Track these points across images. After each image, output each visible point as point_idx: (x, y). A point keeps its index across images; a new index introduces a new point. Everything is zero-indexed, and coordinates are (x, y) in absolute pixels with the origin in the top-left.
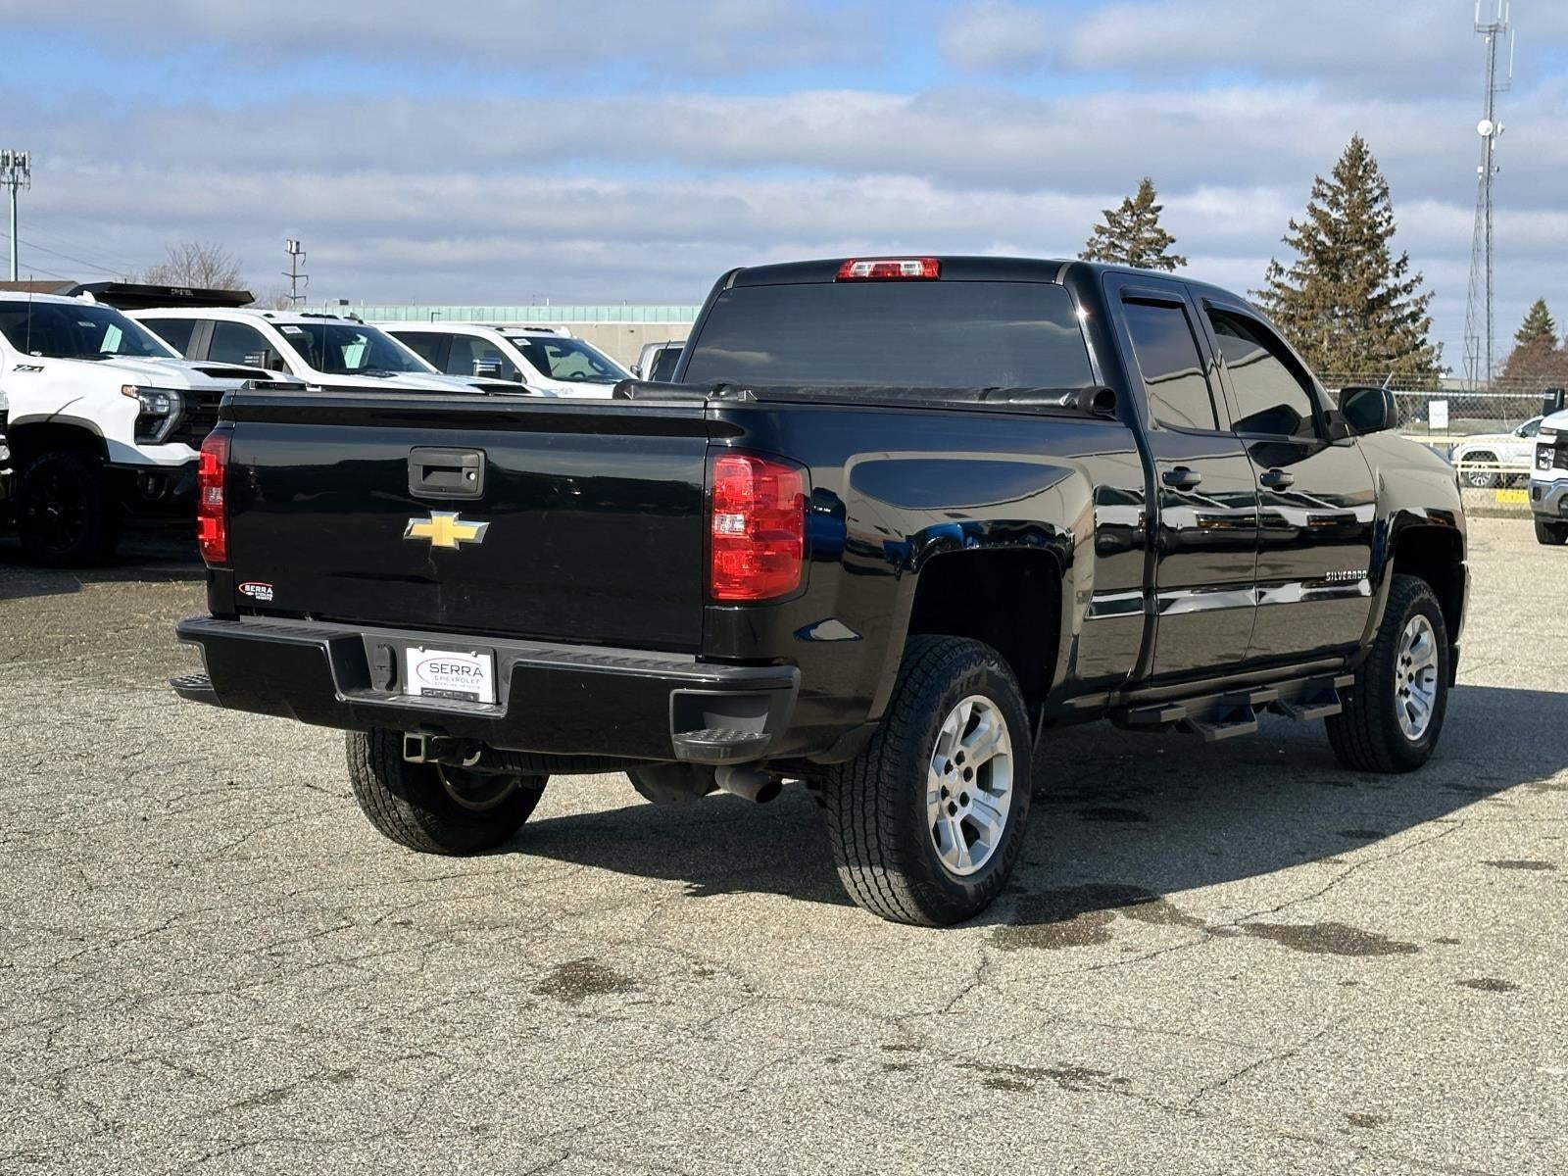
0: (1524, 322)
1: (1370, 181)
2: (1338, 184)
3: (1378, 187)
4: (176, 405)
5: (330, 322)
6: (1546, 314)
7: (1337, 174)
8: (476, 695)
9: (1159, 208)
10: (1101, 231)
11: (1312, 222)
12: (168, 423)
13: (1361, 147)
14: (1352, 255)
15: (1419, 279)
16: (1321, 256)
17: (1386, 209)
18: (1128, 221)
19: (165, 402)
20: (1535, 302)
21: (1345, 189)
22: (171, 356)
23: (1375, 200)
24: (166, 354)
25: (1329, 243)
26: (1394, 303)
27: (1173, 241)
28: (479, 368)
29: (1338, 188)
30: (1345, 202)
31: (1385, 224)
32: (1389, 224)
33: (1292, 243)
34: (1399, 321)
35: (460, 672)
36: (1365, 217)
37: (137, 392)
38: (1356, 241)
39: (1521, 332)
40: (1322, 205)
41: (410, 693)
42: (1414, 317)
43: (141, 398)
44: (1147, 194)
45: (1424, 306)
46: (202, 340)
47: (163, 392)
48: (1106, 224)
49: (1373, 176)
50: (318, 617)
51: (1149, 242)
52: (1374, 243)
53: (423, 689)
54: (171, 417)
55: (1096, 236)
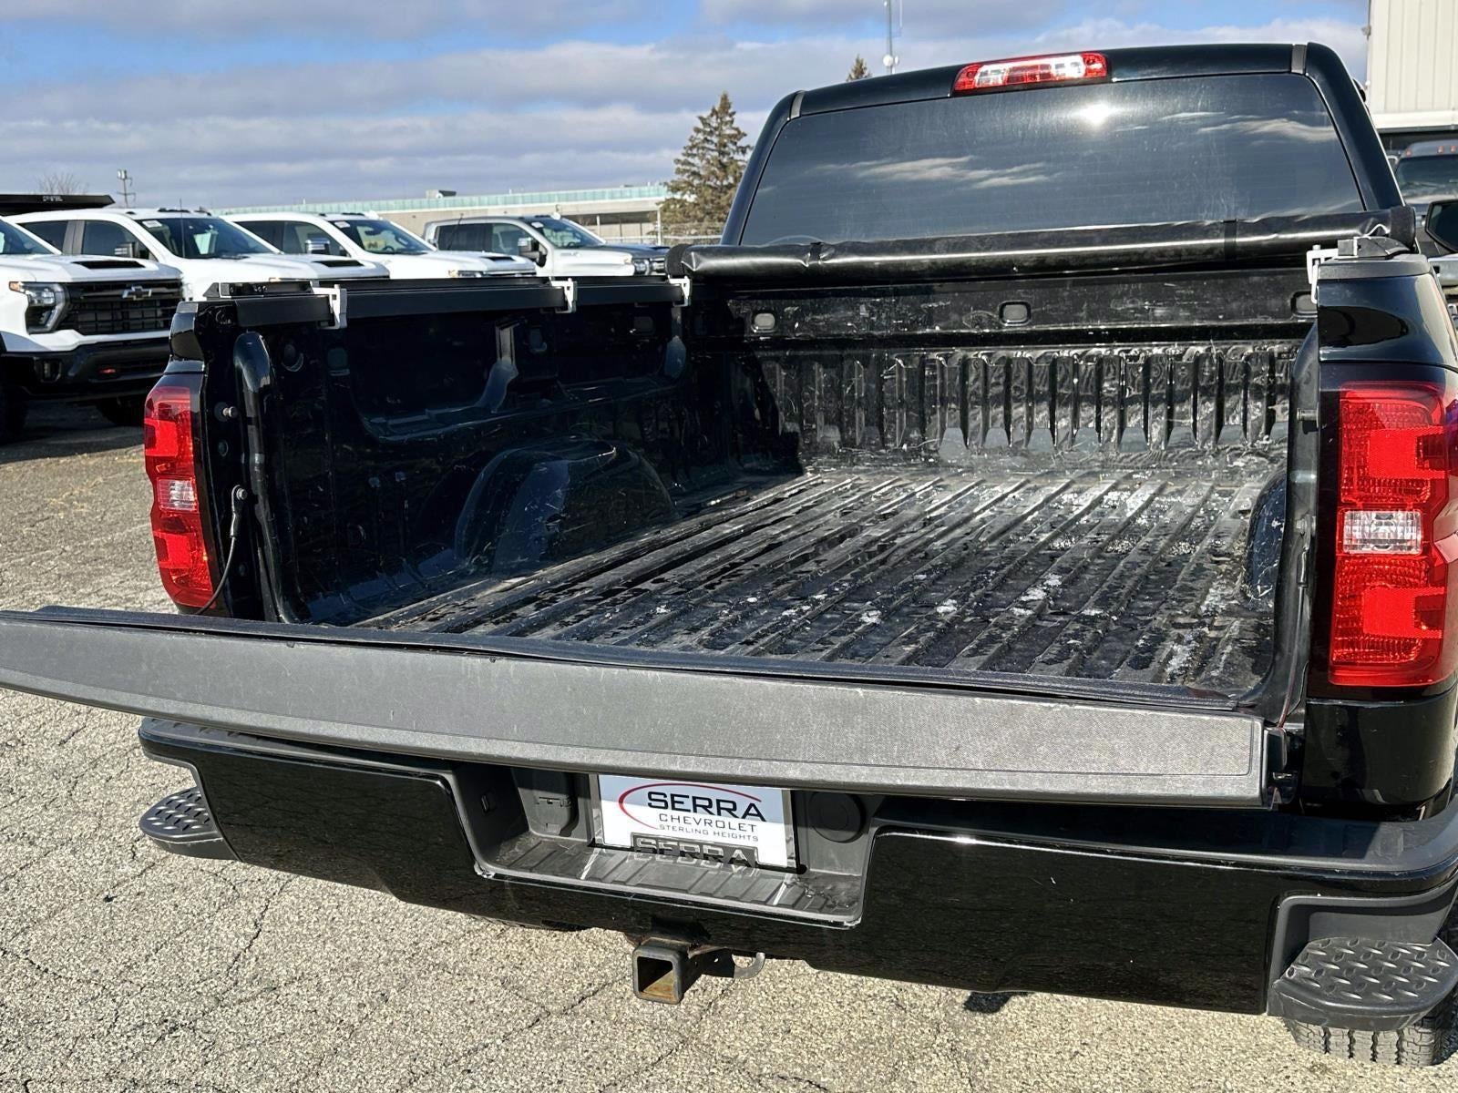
4: (61, 296)
5: (185, 216)
8: (750, 852)
9: (734, 113)
10: (698, 130)
12: (56, 312)
13: (862, 65)
18: (714, 122)
19: (51, 294)
22: (49, 252)
24: (46, 252)
27: (745, 135)
28: (311, 248)
35: (714, 809)
37: (24, 287)
41: (608, 842)
43: (28, 292)
44: (725, 104)
46: (75, 238)
47: (47, 286)
48: (700, 126)
51: (730, 136)
53: (635, 837)
54: (57, 307)
55: (695, 134)
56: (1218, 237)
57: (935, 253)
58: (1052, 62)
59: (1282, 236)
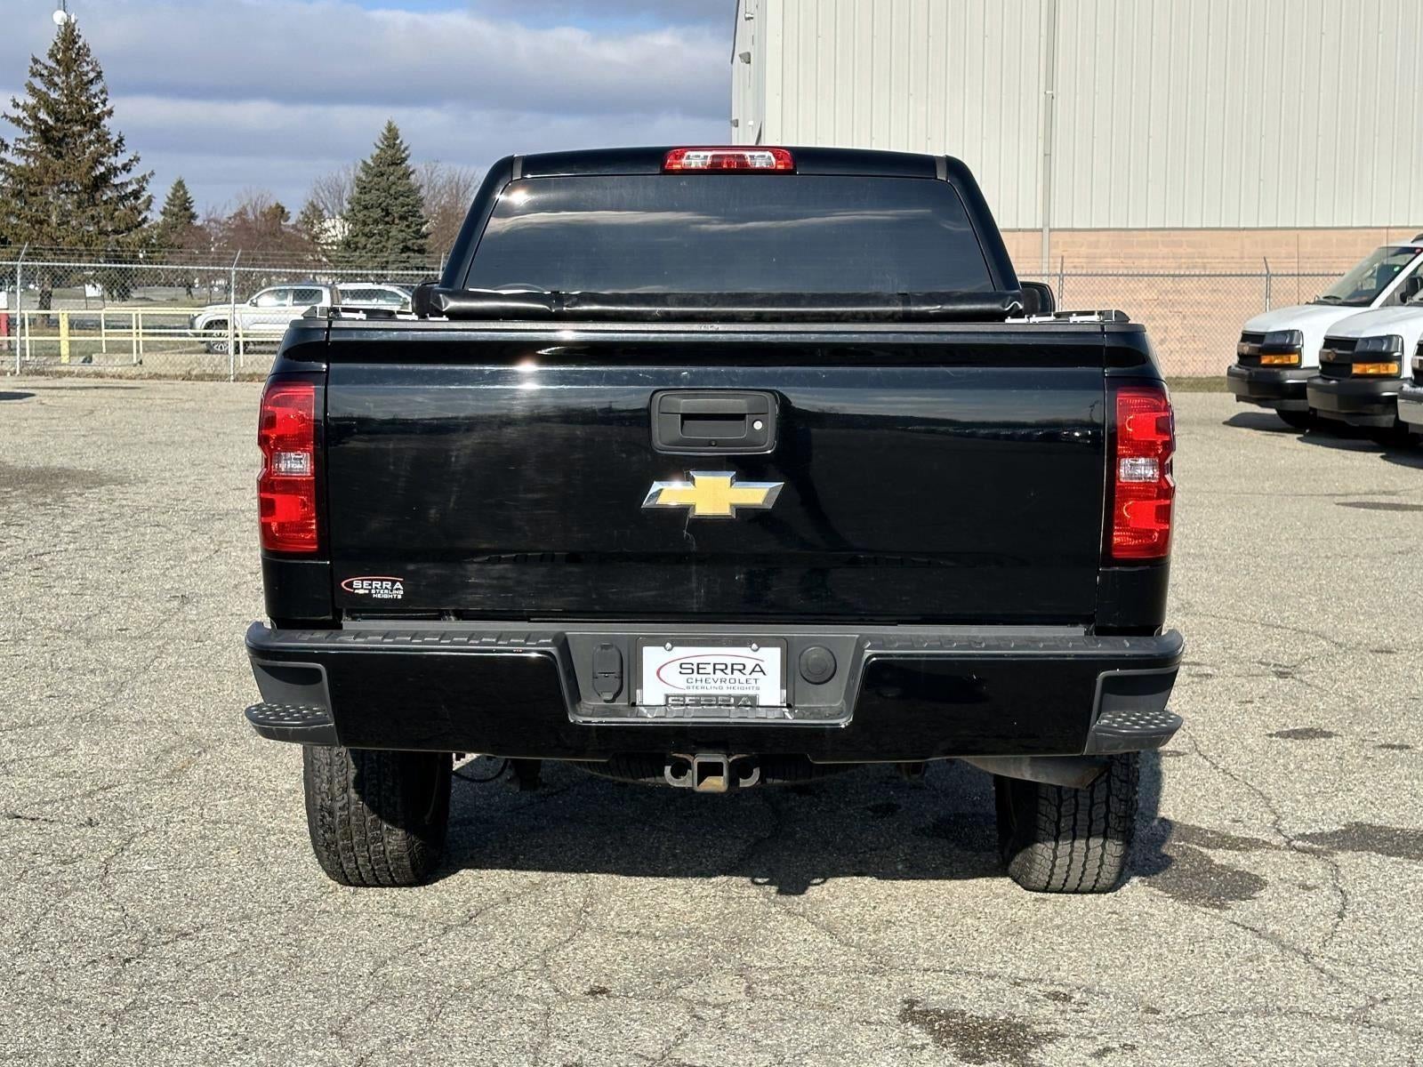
0: (167, 200)
1: (85, 64)
2: (54, 65)
3: (93, 70)
6: (186, 193)
7: (52, 55)
8: (754, 699)
11: (32, 101)
13: (74, 30)
14: (73, 133)
15: (137, 159)
16: (46, 135)
17: (102, 92)
20: (176, 181)
21: (61, 70)
23: (91, 82)
25: (51, 122)
26: (116, 181)
29: (55, 69)
30: (63, 82)
31: (100, 105)
32: (105, 105)
33: (13, 120)
34: (122, 198)
35: (728, 671)
36: (83, 99)
38: (76, 121)
39: (165, 208)
40: (38, 84)
41: (646, 702)
42: (136, 195)
45: (145, 185)
49: (88, 59)
50: (461, 615)
52: (95, 122)
53: (667, 697)
56: (897, 305)
57: (668, 306)
58: (747, 154)
59: (945, 307)
